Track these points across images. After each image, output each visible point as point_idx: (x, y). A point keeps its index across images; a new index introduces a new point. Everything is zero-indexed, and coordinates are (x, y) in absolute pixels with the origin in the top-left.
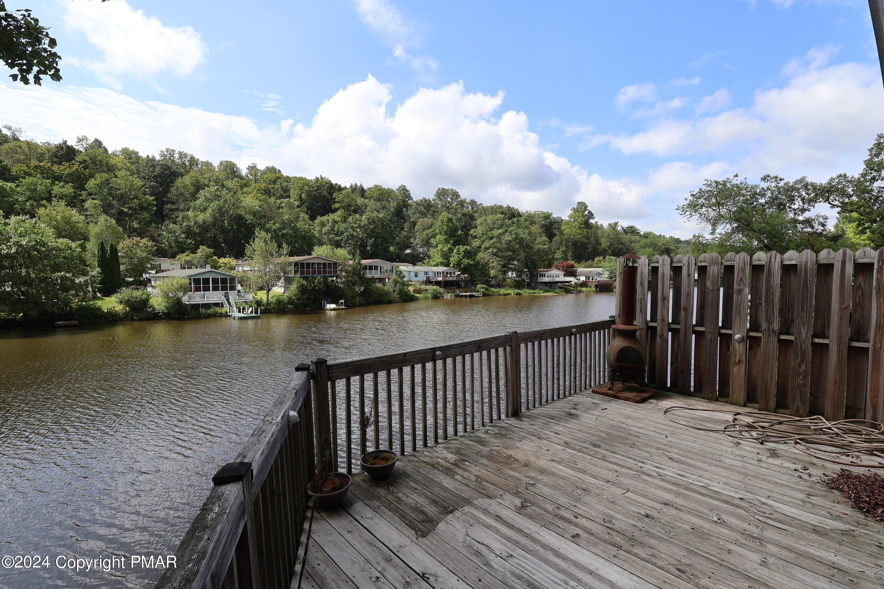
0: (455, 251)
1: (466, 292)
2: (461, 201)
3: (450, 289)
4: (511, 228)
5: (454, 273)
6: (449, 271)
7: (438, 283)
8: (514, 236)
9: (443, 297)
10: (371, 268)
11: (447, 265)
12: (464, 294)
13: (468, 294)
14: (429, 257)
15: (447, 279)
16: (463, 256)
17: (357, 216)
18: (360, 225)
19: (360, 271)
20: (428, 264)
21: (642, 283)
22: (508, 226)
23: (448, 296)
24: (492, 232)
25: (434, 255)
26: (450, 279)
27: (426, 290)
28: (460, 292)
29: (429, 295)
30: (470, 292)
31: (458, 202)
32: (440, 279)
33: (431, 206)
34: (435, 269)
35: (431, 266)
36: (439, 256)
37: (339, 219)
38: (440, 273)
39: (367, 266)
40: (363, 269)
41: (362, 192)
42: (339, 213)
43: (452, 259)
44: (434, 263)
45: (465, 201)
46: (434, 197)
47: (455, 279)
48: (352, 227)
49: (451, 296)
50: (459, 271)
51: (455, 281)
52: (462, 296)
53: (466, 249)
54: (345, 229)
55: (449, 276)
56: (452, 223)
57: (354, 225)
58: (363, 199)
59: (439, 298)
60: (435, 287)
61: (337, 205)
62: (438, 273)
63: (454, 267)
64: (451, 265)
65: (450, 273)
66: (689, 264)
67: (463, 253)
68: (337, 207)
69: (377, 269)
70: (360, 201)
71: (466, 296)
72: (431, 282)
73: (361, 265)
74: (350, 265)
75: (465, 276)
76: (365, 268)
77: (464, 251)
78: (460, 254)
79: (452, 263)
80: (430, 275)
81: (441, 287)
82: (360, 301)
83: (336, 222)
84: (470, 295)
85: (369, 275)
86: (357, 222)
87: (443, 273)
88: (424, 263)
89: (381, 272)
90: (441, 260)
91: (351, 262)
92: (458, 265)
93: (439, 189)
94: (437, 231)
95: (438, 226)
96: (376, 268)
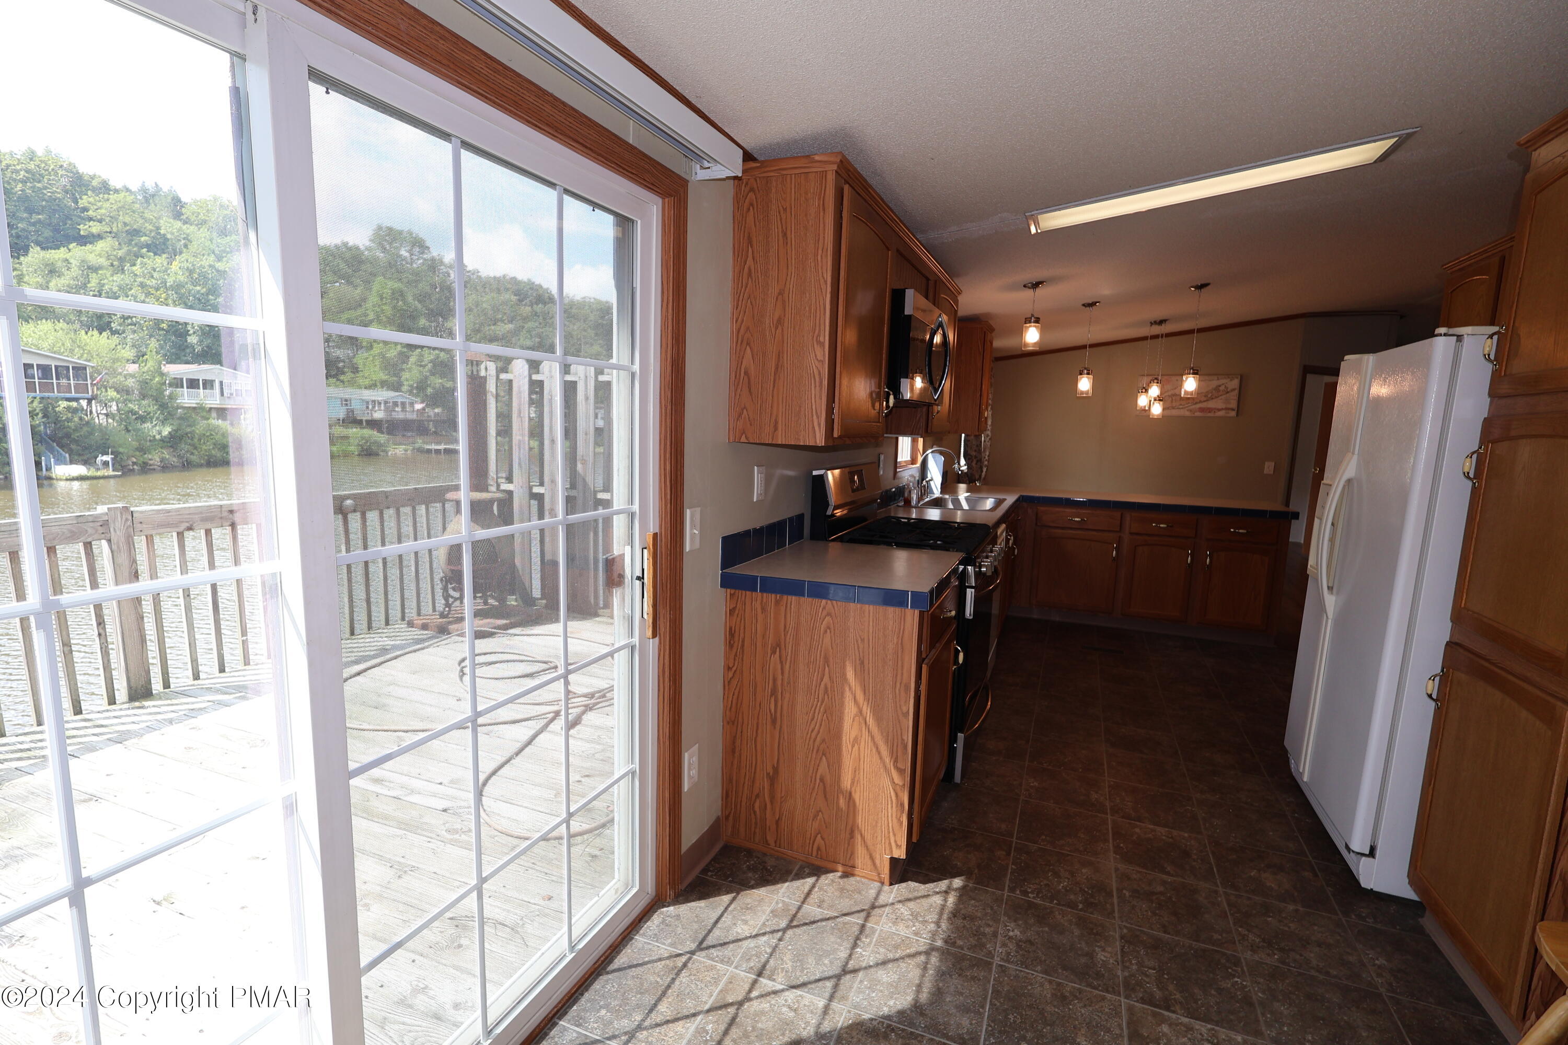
0: (413, 359)
1: (439, 443)
2: (433, 259)
3: (404, 436)
4: (530, 325)
5: (412, 404)
6: (400, 400)
7: (373, 424)
8: (537, 340)
9: (387, 452)
10: (193, 384)
11: (397, 387)
12: (434, 447)
13: (442, 447)
14: (355, 370)
15: (395, 415)
16: (430, 371)
17: (161, 261)
18: (164, 282)
19: (161, 392)
20: (352, 383)
21: (520, 412)
22: (525, 319)
23: (398, 451)
24: (493, 327)
25: (364, 365)
26: (401, 416)
27: (346, 438)
28: (424, 443)
29: (352, 448)
30: (445, 444)
31: (425, 260)
32: (379, 415)
33: (361, 262)
34: (369, 395)
35: (360, 387)
36: (377, 369)
37: (103, 261)
38: (380, 403)
39: (182, 380)
40: (171, 385)
41: (177, 207)
42: (101, 245)
43: (405, 375)
44: (367, 382)
45: (442, 263)
46: (368, 243)
47: (414, 416)
48: (142, 285)
49: (406, 450)
50: (422, 402)
51: (413, 421)
52: (429, 451)
53: (438, 357)
54: (120, 287)
55: (398, 409)
56: (404, 300)
57: (148, 282)
58: (179, 224)
59: (377, 455)
60: (367, 432)
61: (95, 228)
62: (374, 401)
63: (411, 392)
64: (405, 388)
65: (403, 404)
66: (586, 377)
67: (430, 365)
68: (95, 230)
69: (212, 387)
70: (169, 227)
71: (438, 452)
72: (358, 422)
73: (162, 374)
74: (133, 376)
75: (436, 410)
76: (177, 383)
77: (431, 361)
78: (424, 366)
79: (405, 383)
80: (356, 406)
81: (383, 433)
82: (162, 460)
83: (95, 269)
84: (445, 449)
85: (187, 399)
86: (155, 275)
87: (386, 402)
88: (343, 382)
89: (222, 394)
90: (383, 376)
91: (133, 368)
92: (420, 388)
93: (380, 228)
94: (371, 316)
95: (371, 304)
96: (208, 384)
